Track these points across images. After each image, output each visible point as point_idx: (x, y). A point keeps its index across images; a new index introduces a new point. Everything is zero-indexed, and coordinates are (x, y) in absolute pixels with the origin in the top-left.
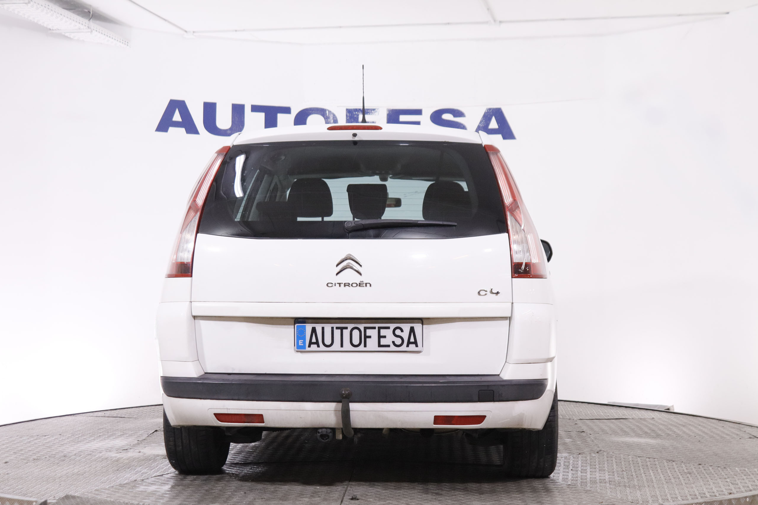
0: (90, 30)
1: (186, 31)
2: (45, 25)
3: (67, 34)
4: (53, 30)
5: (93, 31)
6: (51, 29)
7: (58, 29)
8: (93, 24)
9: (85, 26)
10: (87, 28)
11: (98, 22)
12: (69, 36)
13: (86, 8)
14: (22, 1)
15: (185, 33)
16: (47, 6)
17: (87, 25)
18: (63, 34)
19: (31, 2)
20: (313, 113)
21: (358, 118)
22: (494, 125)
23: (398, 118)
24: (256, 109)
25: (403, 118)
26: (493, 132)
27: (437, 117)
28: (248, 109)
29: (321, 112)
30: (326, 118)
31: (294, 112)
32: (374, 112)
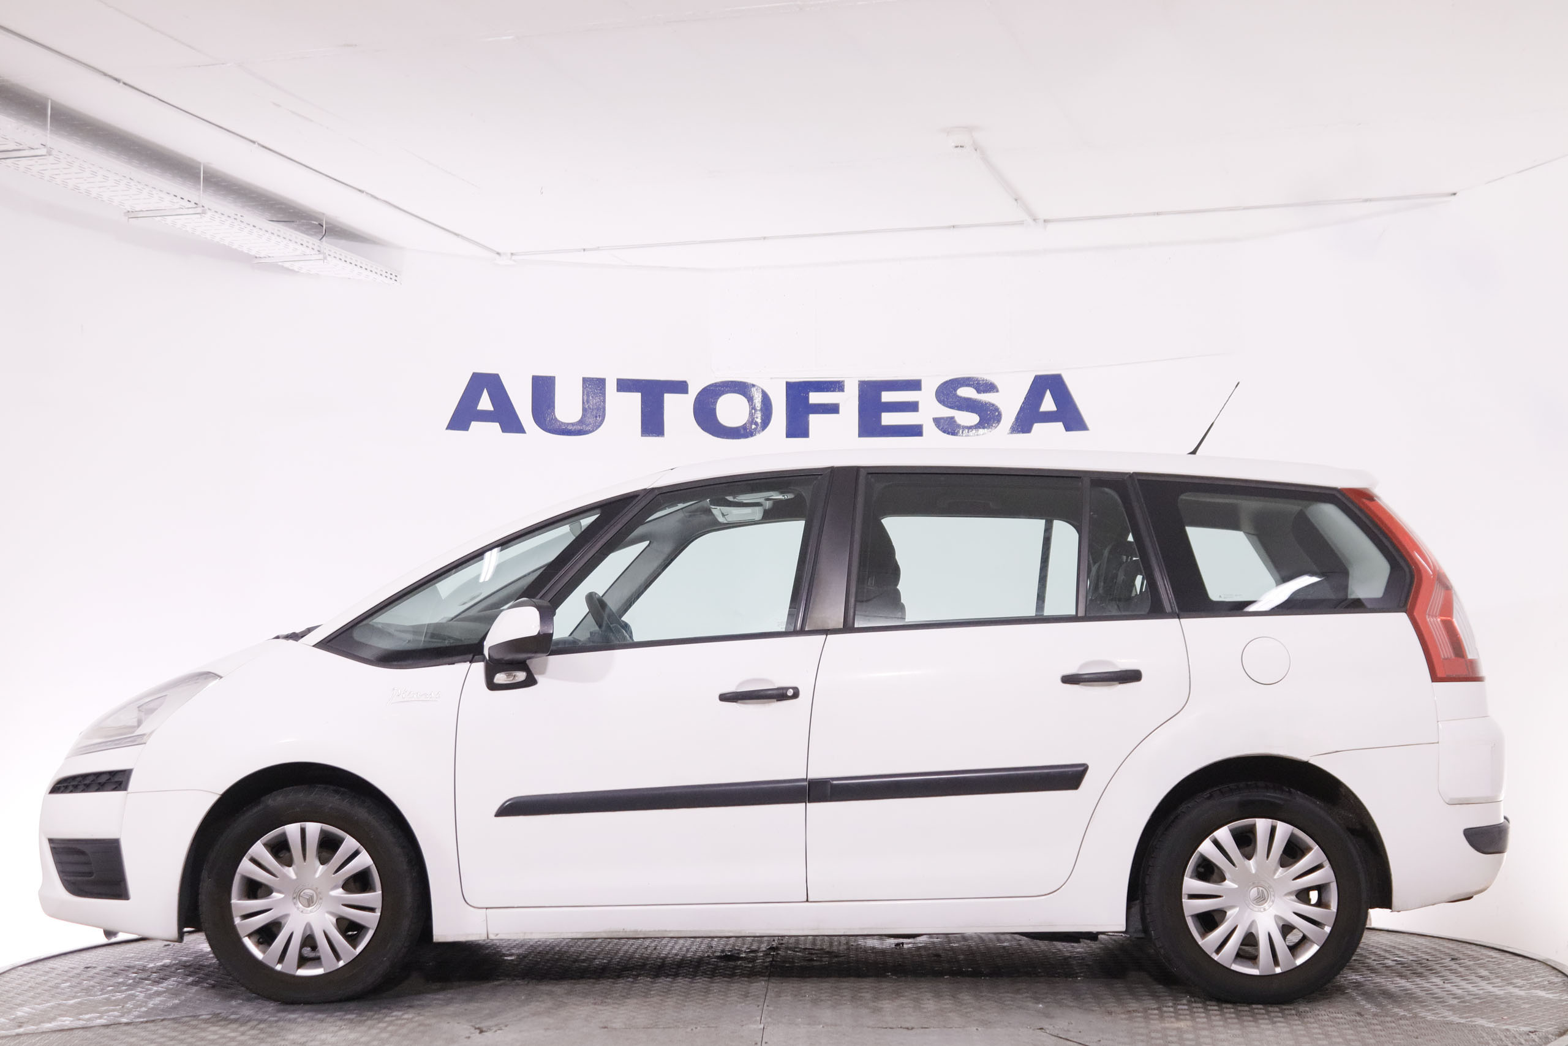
0: (321, 256)
1: (498, 254)
2: (245, 251)
3: (287, 265)
4: (261, 258)
5: (329, 258)
6: (258, 256)
7: (269, 257)
8: (328, 246)
9: (313, 249)
10: (318, 253)
11: (343, 242)
12: (291, 268)
13: (316, 219)
14: (191, 211)
15: (497, 256)
16: (238, 217)
17: (316, 248)
18: (280, 264)
19: (208, 211)
20: (727, 392)
21: (807, 398)
22: (1048, 404)
23: (880, 397)
24: (625, 385)
25: (887, 397)
26: (1048, 417)
27: (947, 393)
28: (611, 387)
29: (741, 388)
30: (750, 399)
31: (694, 390)
32: (836, 386)
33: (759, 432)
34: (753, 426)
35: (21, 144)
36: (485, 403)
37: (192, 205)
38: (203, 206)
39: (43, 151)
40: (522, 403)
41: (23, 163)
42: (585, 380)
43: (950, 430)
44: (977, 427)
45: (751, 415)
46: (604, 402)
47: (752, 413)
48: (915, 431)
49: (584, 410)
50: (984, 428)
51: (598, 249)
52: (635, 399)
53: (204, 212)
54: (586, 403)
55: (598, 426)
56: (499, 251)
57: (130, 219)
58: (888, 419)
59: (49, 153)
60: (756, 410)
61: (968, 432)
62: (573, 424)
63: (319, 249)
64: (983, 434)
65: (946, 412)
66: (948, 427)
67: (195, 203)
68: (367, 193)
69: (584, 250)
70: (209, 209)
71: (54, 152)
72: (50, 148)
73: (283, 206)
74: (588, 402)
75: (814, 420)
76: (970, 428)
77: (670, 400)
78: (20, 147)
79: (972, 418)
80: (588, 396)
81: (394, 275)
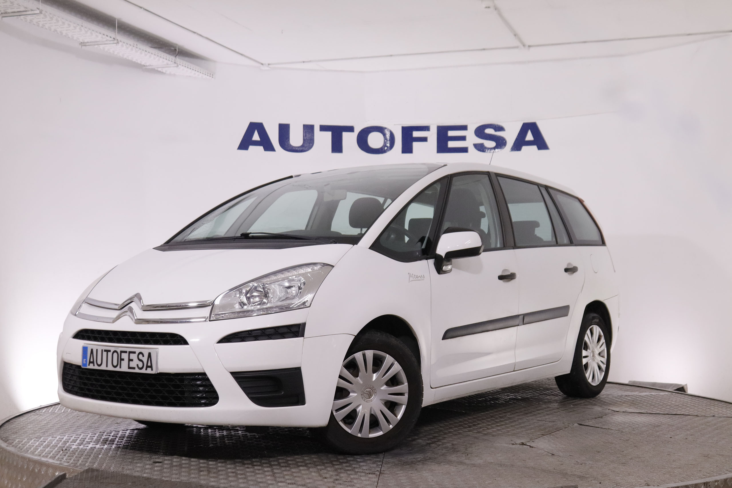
0: (176, 65)
1: (262, 64)
2: (139, 62)
3: (160, 69)
4: (146, 66)
5: (179, 66)
7: (151, 65)
8: (179, 60)
9: (172, 61)
10: (174, 63)
11: (187, 59)
12: (161, 71)
13: (173, 47)
14: (112, 42)
15: (261, 66)
16: (135, 45)
17: (173, 61)
18: (156, 69)
19: (120, 42)
20: (373, 131)
21: (412, 134)
22: (529, 137)
23: (447, 134)
24: (323, 128)
25: (451, 133)
26: (529, 143)
27: (480, 132)
28: (317, 129)
29: (380, 129)
30: (384, 135)
31: (357, 130)
32: (426, 128)
33: (389, 151)
34: (386, 148)
35: (26, 8)
36: (256, 137)
37: (112, 39)
38: (117, 40)
39: (38, 12)
40: (274, 137)
41: (29, 18)
42: (304, 126)
43: (482, 150)
44: (494, 148)
45: (385, 143)
46: (313, 136)
47: (385, 142)
48: (464, 150)
49: (304, 140)
50: (498, 148)
51: (310, 61)
52: (328, 135)
53: (118, 43)
54: (305, 137)
55: (310, 148)
56: (263, 63)
57: (83, 47)
58: (451, 144)
59: (41, 13)
60: (387, 140)
61: (490, 150)
62: (299, 147)
63: (175, 61)
64: (498, 151)
65: (479, 141)
66: (480, 148)
67: (114, 38)
68: (198, 34)
69: (304, 62)
70: (121, 41)
71: (43, 12)
72: (41, 10)
73: (157, 41)
74: (306, 136)
75: (415, 145)
76: (491, 149)
77: (346, 135)
78: (27, 10)
79: (492, 144)
80: (306, 133)
81: (211, 74)
